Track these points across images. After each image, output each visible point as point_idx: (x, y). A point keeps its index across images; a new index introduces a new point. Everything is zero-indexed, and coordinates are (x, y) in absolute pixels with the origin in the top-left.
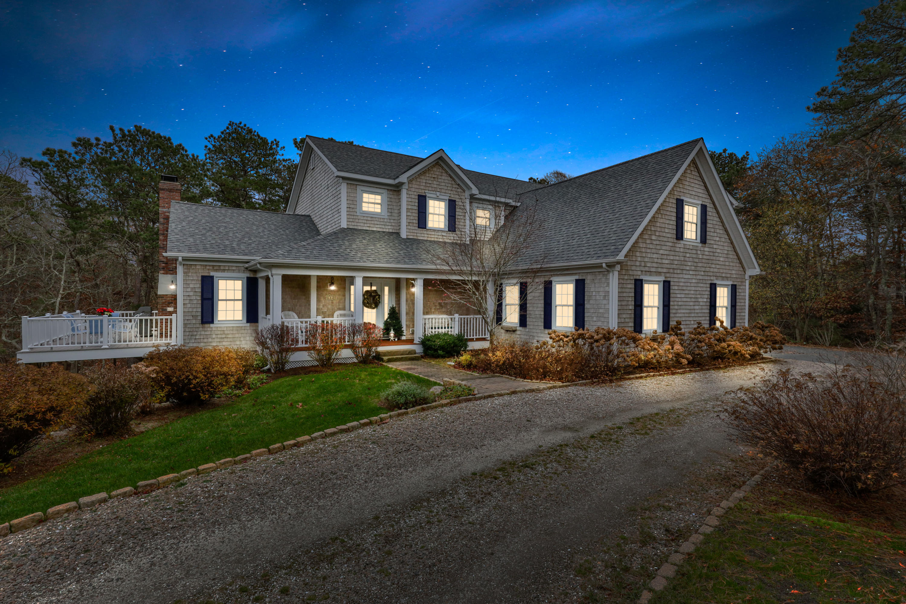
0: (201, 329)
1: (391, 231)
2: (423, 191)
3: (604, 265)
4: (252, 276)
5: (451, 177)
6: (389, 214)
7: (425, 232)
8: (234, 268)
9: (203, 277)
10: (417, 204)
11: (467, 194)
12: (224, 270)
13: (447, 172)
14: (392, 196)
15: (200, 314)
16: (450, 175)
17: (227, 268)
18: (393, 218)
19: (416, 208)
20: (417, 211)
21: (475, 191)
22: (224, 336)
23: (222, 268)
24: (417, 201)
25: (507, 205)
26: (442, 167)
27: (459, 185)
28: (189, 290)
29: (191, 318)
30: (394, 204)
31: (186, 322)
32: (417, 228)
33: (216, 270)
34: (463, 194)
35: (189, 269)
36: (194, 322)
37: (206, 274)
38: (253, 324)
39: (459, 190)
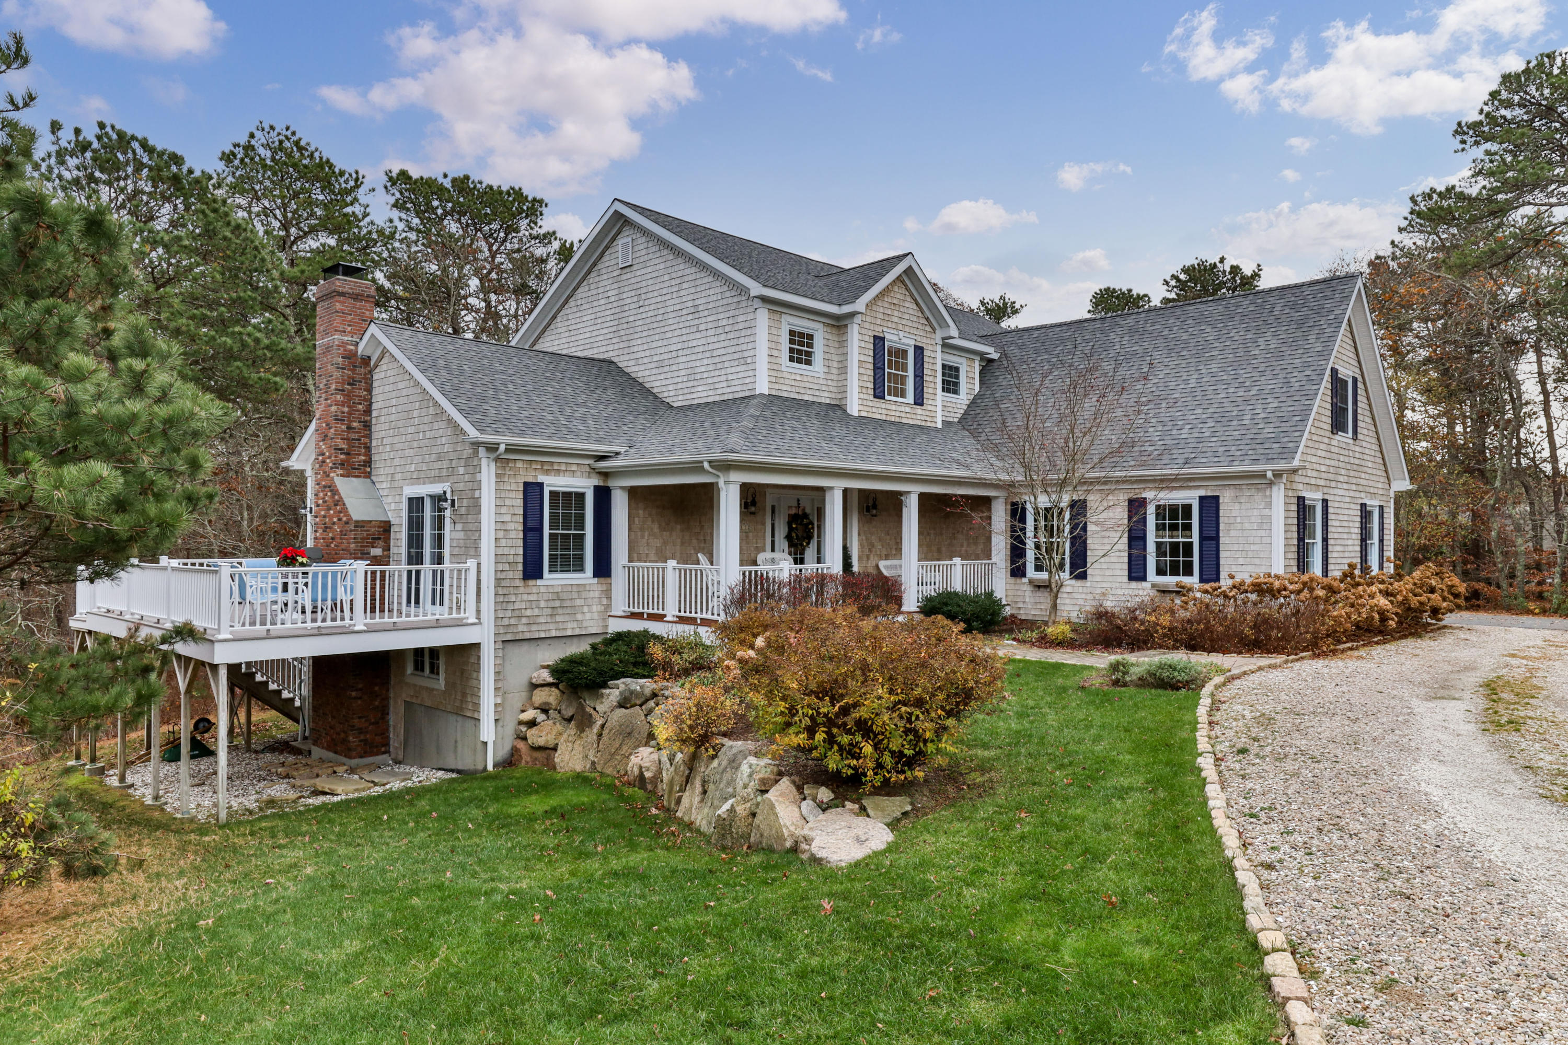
0: (522, 590)
1: (828, 401)
2: (880, 329)
3: (1269, 474)
4: (602, 484)
5: (917, 304)
6: (826, 370)
7: (883, 406)
8: (574, 468)
9: (526, 484)
10: (871, 353)
11: (939, 334)
12: (558, 472)
13: (912, 295)
14: (829, 336)
15: (520, 559)
16: (915, 300)
17: (563, 468)
18: (831, 377)
19: (871, 360)
20: (871, 367)
21: (954, 332)
22: (557, 604)
23: (556, 467)
24: (872, 347)
25: (982, 355)
26: (906, 286)
27: (927, 319)
28: (504, 510)
29: (507, 567)
30: (832, 350)
31: (500, 576)
32: (872, 398)
33: (547, 472)
34: (933, 336)
35: (504, 468)
36: (510, 574)
37: (531, 480)
38: (602, 580)
39: (928, 328)
